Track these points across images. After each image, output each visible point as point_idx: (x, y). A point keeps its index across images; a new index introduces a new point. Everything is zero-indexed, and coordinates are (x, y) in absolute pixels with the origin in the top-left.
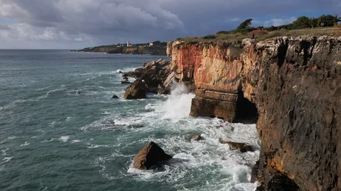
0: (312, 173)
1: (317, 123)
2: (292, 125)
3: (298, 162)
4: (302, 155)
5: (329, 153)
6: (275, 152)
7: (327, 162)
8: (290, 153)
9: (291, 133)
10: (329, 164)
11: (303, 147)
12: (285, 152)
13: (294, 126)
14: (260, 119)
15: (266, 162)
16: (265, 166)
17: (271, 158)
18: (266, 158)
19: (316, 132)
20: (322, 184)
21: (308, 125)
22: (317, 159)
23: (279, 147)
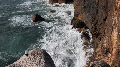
0: (90, 20)
1: (93, 3)
2: (85, 4)
3: (86, 17)
4: (88, 14)
5: (96, 13)
6: (79, 14)
8: (84, 14)
9: (84, 7)
10: (96, 17)
11: (88, 11)
12: (82, 14)
13: (86, 4)
14: (74, 3)
15: (76, 18)
16: (76, 19)
17: (78, 16)
18: (76, 16)
19: (93, 6)
20: (93, 23)
21: (90, 4)
22: (92, 15)
23: (80, 12)
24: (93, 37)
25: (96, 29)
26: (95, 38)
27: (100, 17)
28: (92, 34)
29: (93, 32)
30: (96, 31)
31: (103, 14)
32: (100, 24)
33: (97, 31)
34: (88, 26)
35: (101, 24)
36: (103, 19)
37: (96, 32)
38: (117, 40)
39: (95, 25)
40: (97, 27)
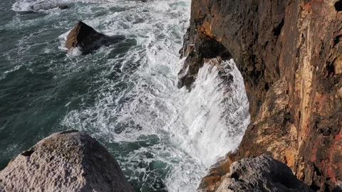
0: (236, 34)
3: (224, 24)
4: (228, 17)
5: (251, 13)
6: (204, 18)
7: (250, 21)
8: (218, 17)
10: (252, 24)
11: (229, 9)
12: (213, 16)
15: (197, 28)
17: (201, 24)
18: (196, 25)
20: (245, 42)
22: (242, 20)
23: (207, 12)
24: (246, 81)
25: (253, 58)
26: (250, 85)
27: (264, 23)
28: (244, 73)
29: (244, 69)
30: (254, 65)
31: (271, 15)
32: (263, 44)
33: (257, 66)
34: (230, 51)
35: (267, 43)
36: (272, 28)
37: (255, 68)
38: (312, 86)
39: (249, 49)
40: (256, 53)
